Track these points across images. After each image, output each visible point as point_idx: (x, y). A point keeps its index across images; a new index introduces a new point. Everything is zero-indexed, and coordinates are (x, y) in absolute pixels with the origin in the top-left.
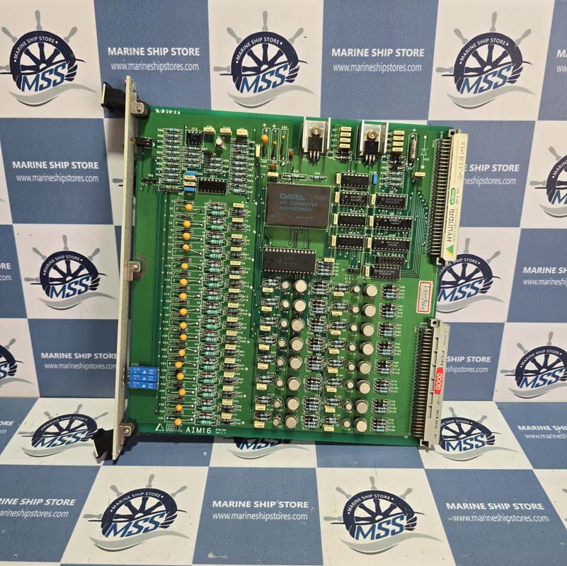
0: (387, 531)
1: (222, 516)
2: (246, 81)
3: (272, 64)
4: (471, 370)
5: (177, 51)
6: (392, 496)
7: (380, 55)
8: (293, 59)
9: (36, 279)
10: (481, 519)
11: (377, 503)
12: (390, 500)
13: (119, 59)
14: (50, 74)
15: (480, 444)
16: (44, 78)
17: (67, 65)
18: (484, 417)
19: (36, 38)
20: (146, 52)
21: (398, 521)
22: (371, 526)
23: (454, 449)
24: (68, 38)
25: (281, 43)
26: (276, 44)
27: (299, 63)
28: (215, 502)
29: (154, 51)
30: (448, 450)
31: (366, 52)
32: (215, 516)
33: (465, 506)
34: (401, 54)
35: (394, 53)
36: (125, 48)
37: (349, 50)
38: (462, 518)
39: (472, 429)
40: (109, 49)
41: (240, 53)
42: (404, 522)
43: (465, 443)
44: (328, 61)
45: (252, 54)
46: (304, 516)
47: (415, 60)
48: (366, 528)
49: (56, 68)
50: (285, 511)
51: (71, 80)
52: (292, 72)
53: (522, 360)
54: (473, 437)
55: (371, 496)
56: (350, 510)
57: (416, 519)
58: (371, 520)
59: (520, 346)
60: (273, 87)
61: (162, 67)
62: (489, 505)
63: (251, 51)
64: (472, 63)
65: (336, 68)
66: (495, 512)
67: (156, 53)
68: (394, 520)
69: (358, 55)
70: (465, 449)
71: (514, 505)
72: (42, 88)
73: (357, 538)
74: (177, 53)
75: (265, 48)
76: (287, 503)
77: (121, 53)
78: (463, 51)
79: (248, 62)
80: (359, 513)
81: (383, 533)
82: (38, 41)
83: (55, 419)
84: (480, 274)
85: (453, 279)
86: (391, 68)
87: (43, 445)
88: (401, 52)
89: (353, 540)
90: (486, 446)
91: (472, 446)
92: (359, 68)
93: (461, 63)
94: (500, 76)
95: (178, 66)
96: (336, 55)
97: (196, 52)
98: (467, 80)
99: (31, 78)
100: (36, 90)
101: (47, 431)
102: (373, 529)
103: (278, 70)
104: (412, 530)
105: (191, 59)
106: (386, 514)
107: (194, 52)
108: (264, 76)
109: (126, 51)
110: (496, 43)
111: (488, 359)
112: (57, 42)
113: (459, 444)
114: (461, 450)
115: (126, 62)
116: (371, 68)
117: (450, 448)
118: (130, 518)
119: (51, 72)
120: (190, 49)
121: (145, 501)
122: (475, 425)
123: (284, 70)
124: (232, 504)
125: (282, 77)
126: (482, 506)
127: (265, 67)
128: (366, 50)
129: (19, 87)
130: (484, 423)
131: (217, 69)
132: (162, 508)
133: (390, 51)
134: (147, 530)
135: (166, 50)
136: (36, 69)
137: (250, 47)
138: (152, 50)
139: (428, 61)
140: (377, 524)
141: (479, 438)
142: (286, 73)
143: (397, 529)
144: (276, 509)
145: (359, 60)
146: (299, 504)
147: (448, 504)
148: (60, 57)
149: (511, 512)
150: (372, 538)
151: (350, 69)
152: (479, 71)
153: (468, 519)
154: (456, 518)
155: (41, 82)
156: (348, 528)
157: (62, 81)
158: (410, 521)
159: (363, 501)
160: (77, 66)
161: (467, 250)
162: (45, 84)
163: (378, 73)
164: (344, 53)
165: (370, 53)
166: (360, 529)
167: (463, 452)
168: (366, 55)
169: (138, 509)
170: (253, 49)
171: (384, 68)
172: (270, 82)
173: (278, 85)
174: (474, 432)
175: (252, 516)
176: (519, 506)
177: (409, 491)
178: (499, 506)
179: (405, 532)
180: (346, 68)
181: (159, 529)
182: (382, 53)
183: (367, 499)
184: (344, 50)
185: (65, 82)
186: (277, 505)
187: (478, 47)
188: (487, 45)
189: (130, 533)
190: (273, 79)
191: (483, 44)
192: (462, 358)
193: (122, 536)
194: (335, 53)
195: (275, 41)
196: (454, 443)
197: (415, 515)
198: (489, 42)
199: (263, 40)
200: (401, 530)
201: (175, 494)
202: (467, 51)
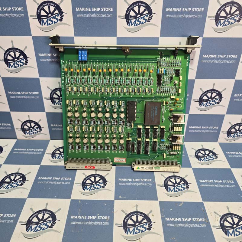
0: (179, 189)
1: (122, 184)
2: (131, 22)
3: (142, 14)
4: (210, 131)
5: (103, 9)
6: (180, 177)
7: (186, 10)
8: (150, 12)
9: (49, 98)
10: (212, 186)
11: (175, 180)
12: (180, 179)
13: (80, 12)
14: (53, 19)
15: (212, 159)
16: (50, 20)
17: (59, 15)
18: (214, 149)
19: (47, 4)
20: (91, 10)
21: (183, 186)
22: (173, 188)
23: (203, 161)
24: (60, 4)
25: (146, 6)
26: (144, 6)
27: (153, 14)
28: (119, 179)
29: (95, 9)
30: (200, 161)
31: (180, 10)
32: (120, 184)
33: (206, 181)
34: (194, 10)
35: (192, 10)
36: (83, 8)
37: (173, 9)
38: (205, 185)
39: (209, 153)
40: (76, 8)
41: (129, 10)
42: (185, 187)
43: (207, 158)
44: (164, 13)
45: (134, 11)
46: (150, 184)
47: (200, 13)
48: (172, 188)
49: (55, 16)
50: (144, 182)
51: (61, 21)
52: (150, 18)
53: (230, 128)
54: (210, 156)
55: (173, 177)
56: (166, 182)
57: (189, 185)
58: (174, 186)
59: (230, 123)
60: (142, 24)
61: (97, 16)
62: (214, 181)
63: (134, 9)
64: (223, 14)
65: (167, 16)
66: (216, 184)
67: (95, 10)
68: (181, 186)
69: (177, 11)
70: (207, 161)
71: (223, 181)
72: (50, 24)
73: (169, 192)
74: (104, 10)
75: (139, 8)
76: (144, 179)
77: (81, 10)
78: (220, 9)
79: (132, 14)
80: (169, 183)
81: (178, 190)
82: (48, 5)
83: (58, 148)
84: (218, 97)
85: (207, 98)
86: (190, 16)
87: (56, 158)
88: (194, 9)
89: (168, 192)
90: (214, 159)
91: (209, 159)
92: (177, 16)
93: (218, 14)
94: (234, 19)
95: (104, 16)
96: (168, 11)
97: (112, 9)
98: (220, 21)
99: (45, 20)
100: (47, 25)
101: (56, 153)
102: (174, 189)
103: (144, 17)
104: (187, 189)
105: (109, 12)
106: (179, 184)
107: (111, 10)
108: (138, 19)
109: (83, 9)
110: (233, 6)
111: (217, 128)
112: (55, 5)
113: (205, 159)
114: (205, 161)
115: (83, 14)
116: (182, 16)
117: (201, 160)
118: (91, 184)
119: (53, 18)
120: (109, 8)
121: (95, 178)
122: (211, 152)
123: (147, 17)
124: (125, 179)
125: (145, 20)
126: (212, 181)
127: (139, 16)
128: (180, 8)
129: (40, 24)
130: (214, 151)
131: (119, 16)
132: (102, 181)
133: (190, 9)
134: (97, 188)
135: (99, 9)
136: (47, 17)
137: (133, 8)
138: (94, 9)
139: (205, 13)
140: (176, 187)
141: (212, 157)
142: (147, 18)
143: (183, 189)
144: (140, 182)
145: (177, 13)
146: (148, 180)
147: (200, 181)
148: (57, 12)
149: (222, 183)
150: (174, 192)
151: (173, 16)
152: (225, 17)
153: (207, 186)
154: (203, 185)
155: (49, 22)
156: (166, 188)
157: (57, 21)
158: (187, 186)
159: (170, 179)
160: (63, 15)
161: (213, 88)
162: (51, 23)
163: (184, 18)
164: (171, 10)
165: (182, 10)
166: (170, 189)
167: (206, 162)
168: (180, 11)
169: (93, 181)
170: (134, 8)
171: (187, 16)
172: (141, 22)
173: (144, 23)
174: (210, 154)
175: (133, 184)
176: (225, 181)
177: (187, 176)
178: (218, 181)
179: (185, 190)
180: (172, 16)
181: (101, 188)
182: (187, 10)
183: (172, 178)
184: (171, 9)
185: (59, 22)
186: (141, 180)
187: (226, 7)
188: (230, 7)
189: (92, 189)
190: (142, 20)
191: (228, 6)
192: (208, 127)
193: (90, 190)
194: (168, 10)
195: (143, 5)
196: (203, 158)
197: (189, 184)
198: (231, 5)
199: (139, 4)
200: (184, 189)
201: (105, 176)
202: (221, 9)
